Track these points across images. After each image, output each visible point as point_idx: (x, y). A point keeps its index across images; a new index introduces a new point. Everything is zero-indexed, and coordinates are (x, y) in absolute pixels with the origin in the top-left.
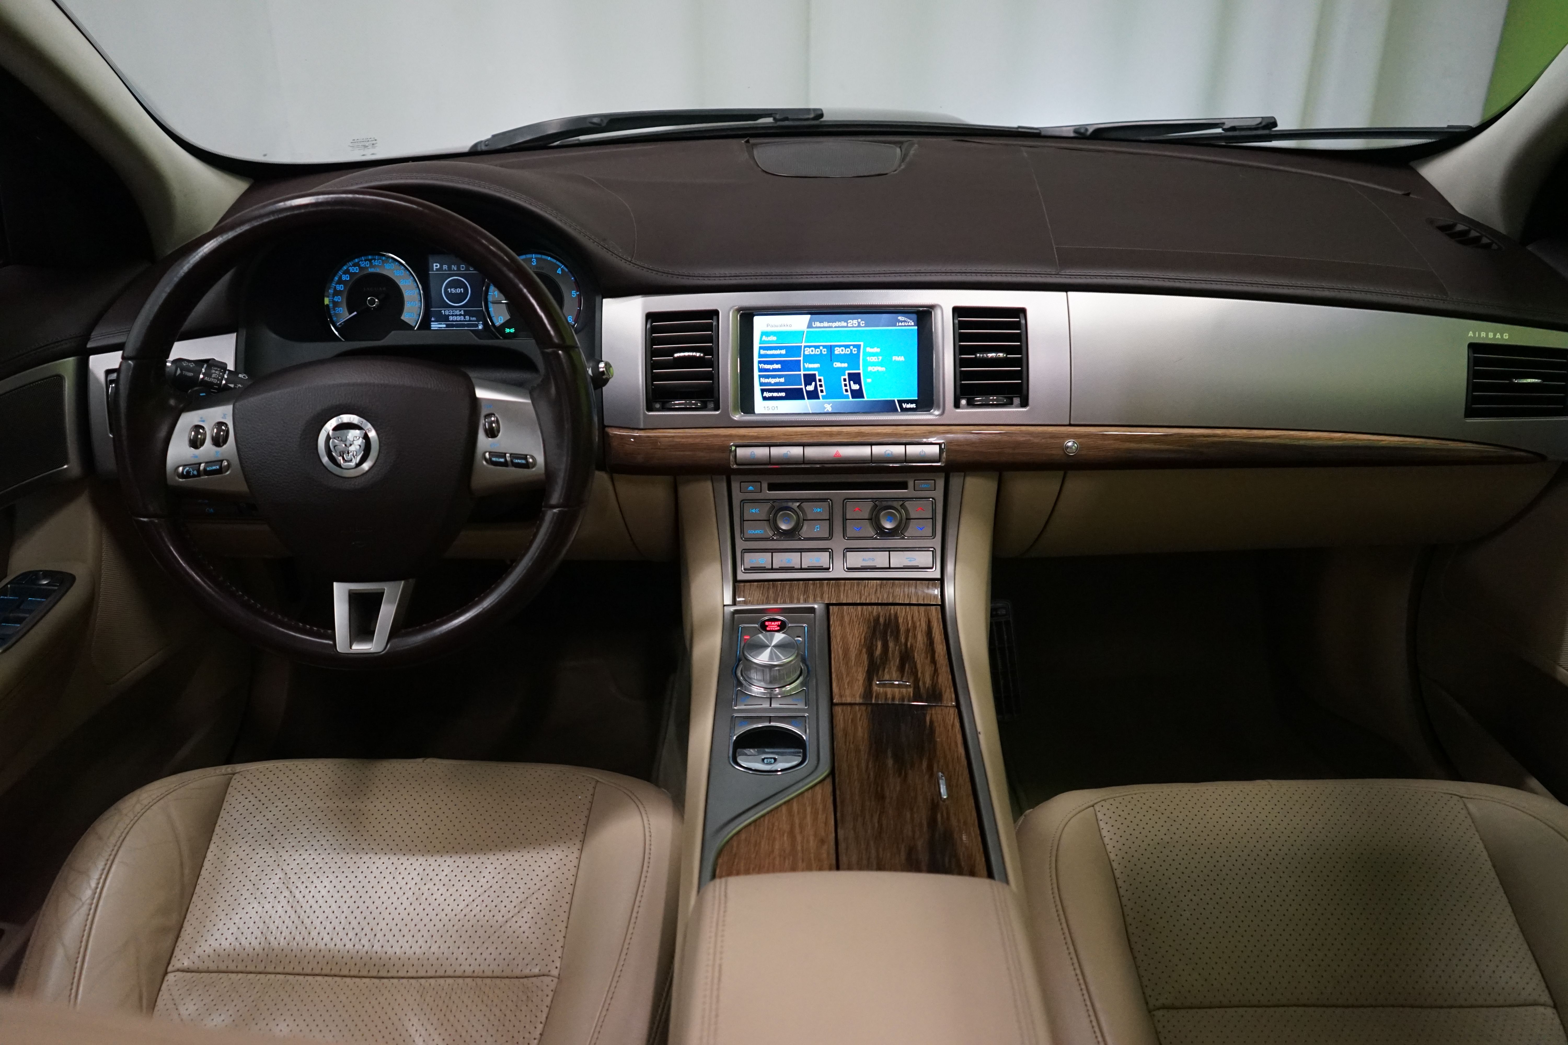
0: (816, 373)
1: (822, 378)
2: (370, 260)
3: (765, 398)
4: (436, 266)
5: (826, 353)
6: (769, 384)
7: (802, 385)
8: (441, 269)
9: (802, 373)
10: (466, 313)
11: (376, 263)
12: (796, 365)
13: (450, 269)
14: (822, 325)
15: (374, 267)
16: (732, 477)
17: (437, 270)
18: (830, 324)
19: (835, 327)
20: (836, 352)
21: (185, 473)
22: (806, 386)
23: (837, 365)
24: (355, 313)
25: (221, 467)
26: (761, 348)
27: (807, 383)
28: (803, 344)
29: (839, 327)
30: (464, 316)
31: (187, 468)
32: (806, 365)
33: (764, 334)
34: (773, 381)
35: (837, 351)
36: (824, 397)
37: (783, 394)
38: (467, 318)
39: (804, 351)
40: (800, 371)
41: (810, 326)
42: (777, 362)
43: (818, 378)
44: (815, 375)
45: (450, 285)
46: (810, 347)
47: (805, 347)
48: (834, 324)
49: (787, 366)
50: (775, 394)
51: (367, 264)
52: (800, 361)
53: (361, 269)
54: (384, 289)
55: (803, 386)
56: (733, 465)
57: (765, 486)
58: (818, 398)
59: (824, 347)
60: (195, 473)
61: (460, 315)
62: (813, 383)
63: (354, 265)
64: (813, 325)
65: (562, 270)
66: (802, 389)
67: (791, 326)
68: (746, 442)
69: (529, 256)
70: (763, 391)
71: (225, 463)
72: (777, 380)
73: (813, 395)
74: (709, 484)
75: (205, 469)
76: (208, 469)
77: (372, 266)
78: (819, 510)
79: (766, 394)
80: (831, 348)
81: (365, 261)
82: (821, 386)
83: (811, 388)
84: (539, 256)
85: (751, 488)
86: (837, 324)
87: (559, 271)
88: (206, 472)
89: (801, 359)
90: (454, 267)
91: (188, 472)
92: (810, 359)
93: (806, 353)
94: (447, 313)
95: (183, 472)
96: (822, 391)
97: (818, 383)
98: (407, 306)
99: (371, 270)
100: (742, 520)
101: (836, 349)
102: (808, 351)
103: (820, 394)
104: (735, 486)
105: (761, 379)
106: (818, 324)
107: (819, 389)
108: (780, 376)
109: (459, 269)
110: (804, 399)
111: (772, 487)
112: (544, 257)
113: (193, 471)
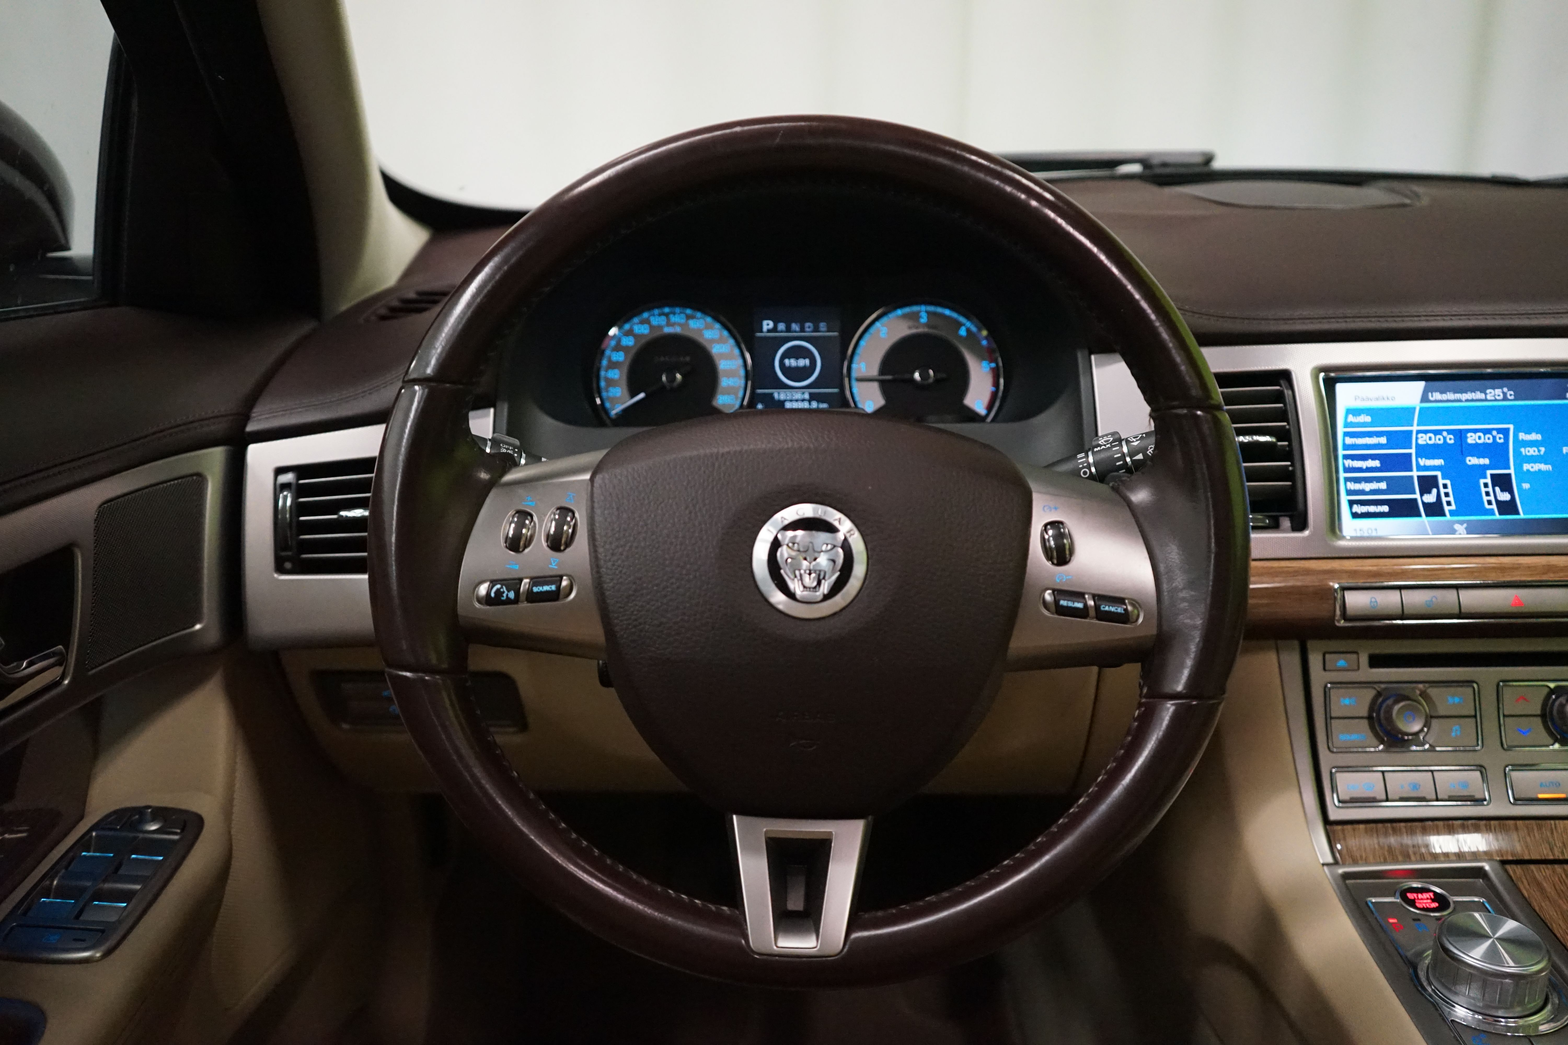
0: (1439, 474)
1: (1448, 482)
2: (667, 315)
3: (1355, 515)
4: (767, 325)
5: (1452, 442)
6: (1362, 492)
7: (1414, 493)
8: (775, 330)
9: (1415, 474)
10: (813, 397)
11: (674, 319)
12: (1404, 462)
13: (788, 329)
14: (1444, 397)
15: (673, 325)
16: (1310, 644)
17: (769, 331)
18: (1458, 396)
19: (1467, 401)
20: (1470, 441)
21: (493, 595)
22: (1422, 495)
23: (1472, 461)
24: (642, 395)
25: (559, 587)
26: (1346, 434)
27: (1424, 490)
28: (1415, 428)
29: (1472, 400)
30: (810, 401)
31: (498, 586)
32: (1423, 462)
33: (1349, 411)
34: (1367, 487)
35: (1472, 439)
36: (1452, 513)
37: (1385, 509)
38: (814, 405)
39: (1417, 438)
40: (1411, 470)
41: (1425, 399)
42: (1373, 457)
43: (1441, 482)
44: (1435, 477)
45: (787, 355)
46: (1426, 432)
47: (1418, 432)
48: (1464, 396)
49: (1388, 462)
50: (1372, 509)
51: (662, 321)
52: (1410, 455)
53: (652, 327)
54: (688, 359)
55: (1417, 496)
56: (1339, 621)
57: (1364, 659)
58: (1444, 515)
59: (1449, 432)
60: (512, 595)
61: (803, 400)
62: (1434, 491)
63: (642, 322)
64: (1431, 398)
65: (968, 330)
66: (1415, 500)
67: (1393, 399)
68: (1360, 583)
69: (915, 308)
70: (1351, 503)
71: (565, 583)
72: (1374, 486)
73: (1435, 510)
74: (1272, 657)
75: (530, 592)
76: (535, 589)
77: (669, 324)
78: (1457, 700)
79: (1357, 509)
80: (1460, 435)
81: (660, 315)
82: (1447, 495)
83: (1430, 498)
84: (931, 308)
85: (1341, 663)
86: (1469, 396)
87: (963, 332)
88: (532, 597)
89: (1413, 451)
90: (795, 327)
91: (499, 593)
92: (1425, 451)
93: (1421, 442)
94: (782, 397)
95: (488, 593)
96: (1449, 503)
97: (1442, 491)
98: (725, 382)
99: (668, 330)
100: (1329, 718)
101: (1469, 435)
102: (1423, 440)
103: (1447, 508)
104: (1315, 661)
105: (1348, 484)
106: (1437, 396)
107: (1444, 500)
108: (1379, 480)
109: (802, 330)
110: (1419, 515)
111: (1376, 661)
112: (940, 310)
113: (508, 591)
